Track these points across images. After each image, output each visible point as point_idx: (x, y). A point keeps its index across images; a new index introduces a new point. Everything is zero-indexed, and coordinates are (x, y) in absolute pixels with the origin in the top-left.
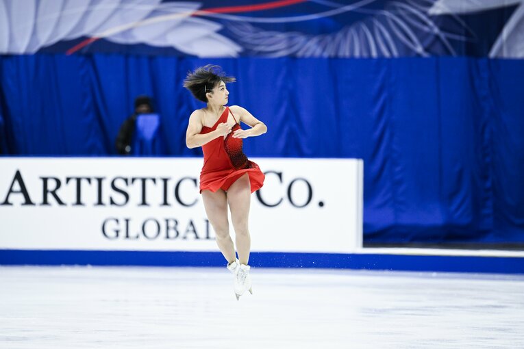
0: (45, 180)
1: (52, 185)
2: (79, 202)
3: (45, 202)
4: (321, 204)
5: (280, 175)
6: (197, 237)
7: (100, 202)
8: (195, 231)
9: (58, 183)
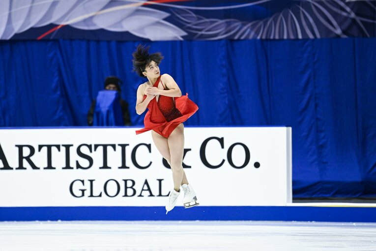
0: (21, 148)
1: (26, 152)
2: (50, 166)
3: (21, 167)
4: (256, 165)
6: (151, 195)
7: (68, 166)
8: (149, 189)
9: (32, 150)
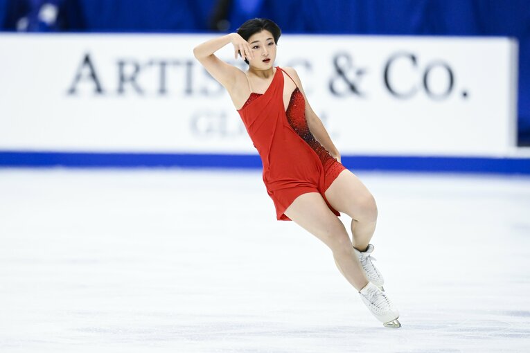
0: (121, 64)
1: (129, 70)
2: (162, 91)
3: (121, 90)
4: (465, 95)
5: (414, 59)
7: (189, 91)
9: (137, 69)
